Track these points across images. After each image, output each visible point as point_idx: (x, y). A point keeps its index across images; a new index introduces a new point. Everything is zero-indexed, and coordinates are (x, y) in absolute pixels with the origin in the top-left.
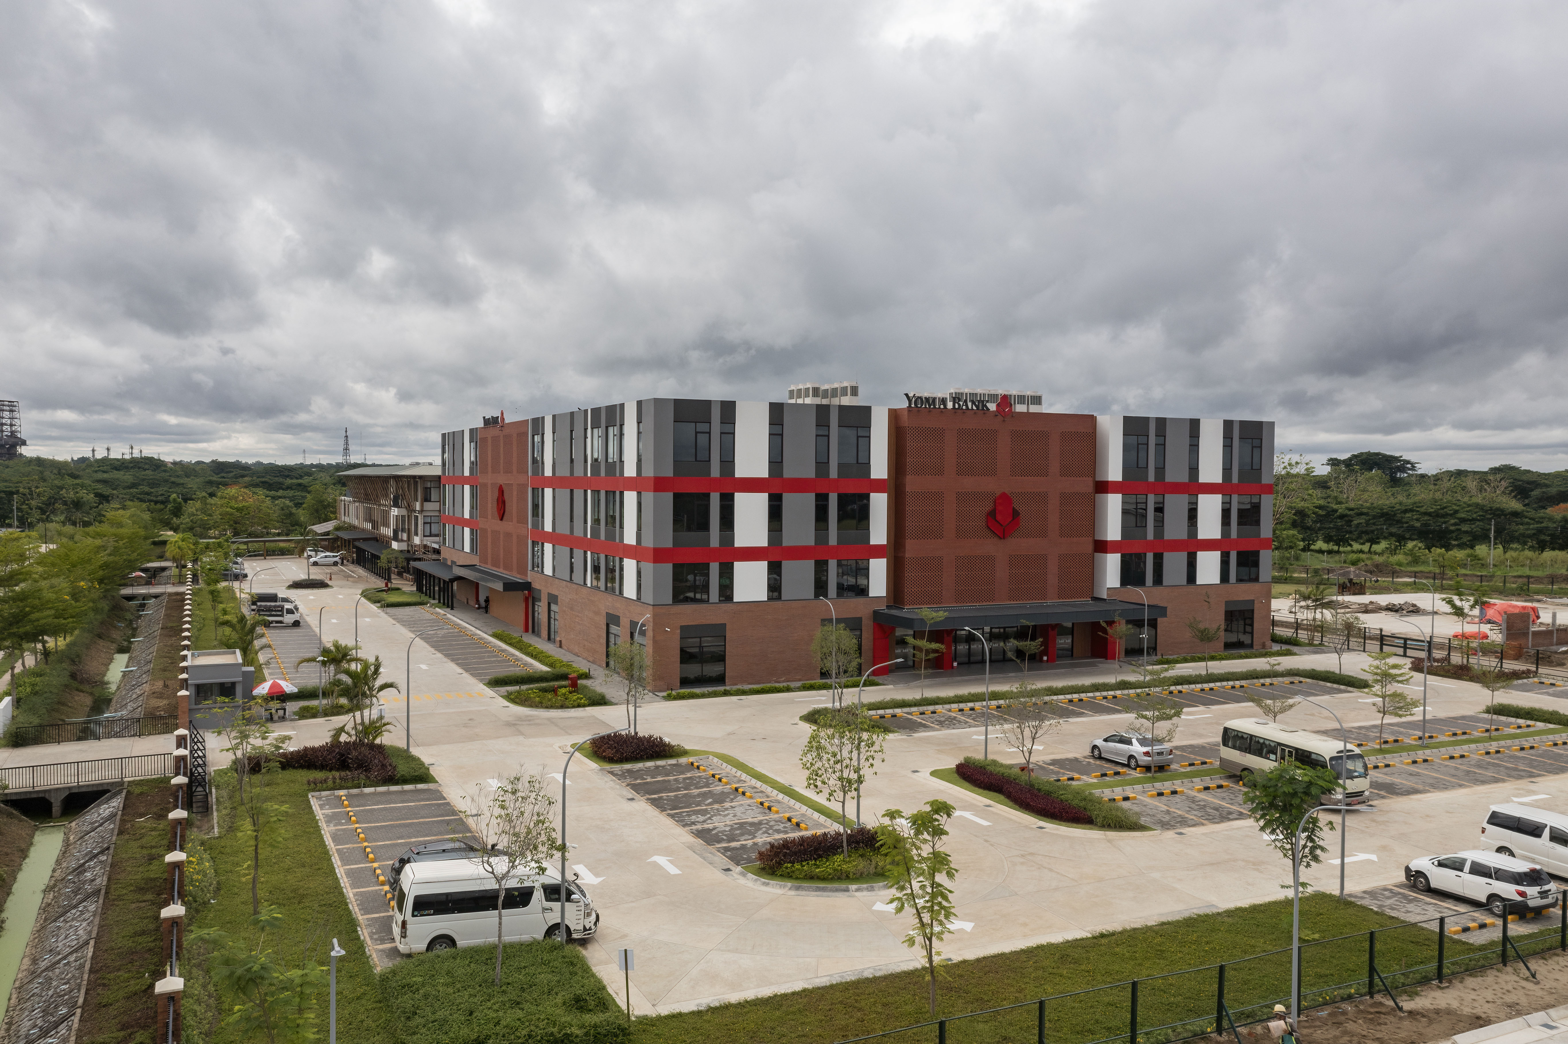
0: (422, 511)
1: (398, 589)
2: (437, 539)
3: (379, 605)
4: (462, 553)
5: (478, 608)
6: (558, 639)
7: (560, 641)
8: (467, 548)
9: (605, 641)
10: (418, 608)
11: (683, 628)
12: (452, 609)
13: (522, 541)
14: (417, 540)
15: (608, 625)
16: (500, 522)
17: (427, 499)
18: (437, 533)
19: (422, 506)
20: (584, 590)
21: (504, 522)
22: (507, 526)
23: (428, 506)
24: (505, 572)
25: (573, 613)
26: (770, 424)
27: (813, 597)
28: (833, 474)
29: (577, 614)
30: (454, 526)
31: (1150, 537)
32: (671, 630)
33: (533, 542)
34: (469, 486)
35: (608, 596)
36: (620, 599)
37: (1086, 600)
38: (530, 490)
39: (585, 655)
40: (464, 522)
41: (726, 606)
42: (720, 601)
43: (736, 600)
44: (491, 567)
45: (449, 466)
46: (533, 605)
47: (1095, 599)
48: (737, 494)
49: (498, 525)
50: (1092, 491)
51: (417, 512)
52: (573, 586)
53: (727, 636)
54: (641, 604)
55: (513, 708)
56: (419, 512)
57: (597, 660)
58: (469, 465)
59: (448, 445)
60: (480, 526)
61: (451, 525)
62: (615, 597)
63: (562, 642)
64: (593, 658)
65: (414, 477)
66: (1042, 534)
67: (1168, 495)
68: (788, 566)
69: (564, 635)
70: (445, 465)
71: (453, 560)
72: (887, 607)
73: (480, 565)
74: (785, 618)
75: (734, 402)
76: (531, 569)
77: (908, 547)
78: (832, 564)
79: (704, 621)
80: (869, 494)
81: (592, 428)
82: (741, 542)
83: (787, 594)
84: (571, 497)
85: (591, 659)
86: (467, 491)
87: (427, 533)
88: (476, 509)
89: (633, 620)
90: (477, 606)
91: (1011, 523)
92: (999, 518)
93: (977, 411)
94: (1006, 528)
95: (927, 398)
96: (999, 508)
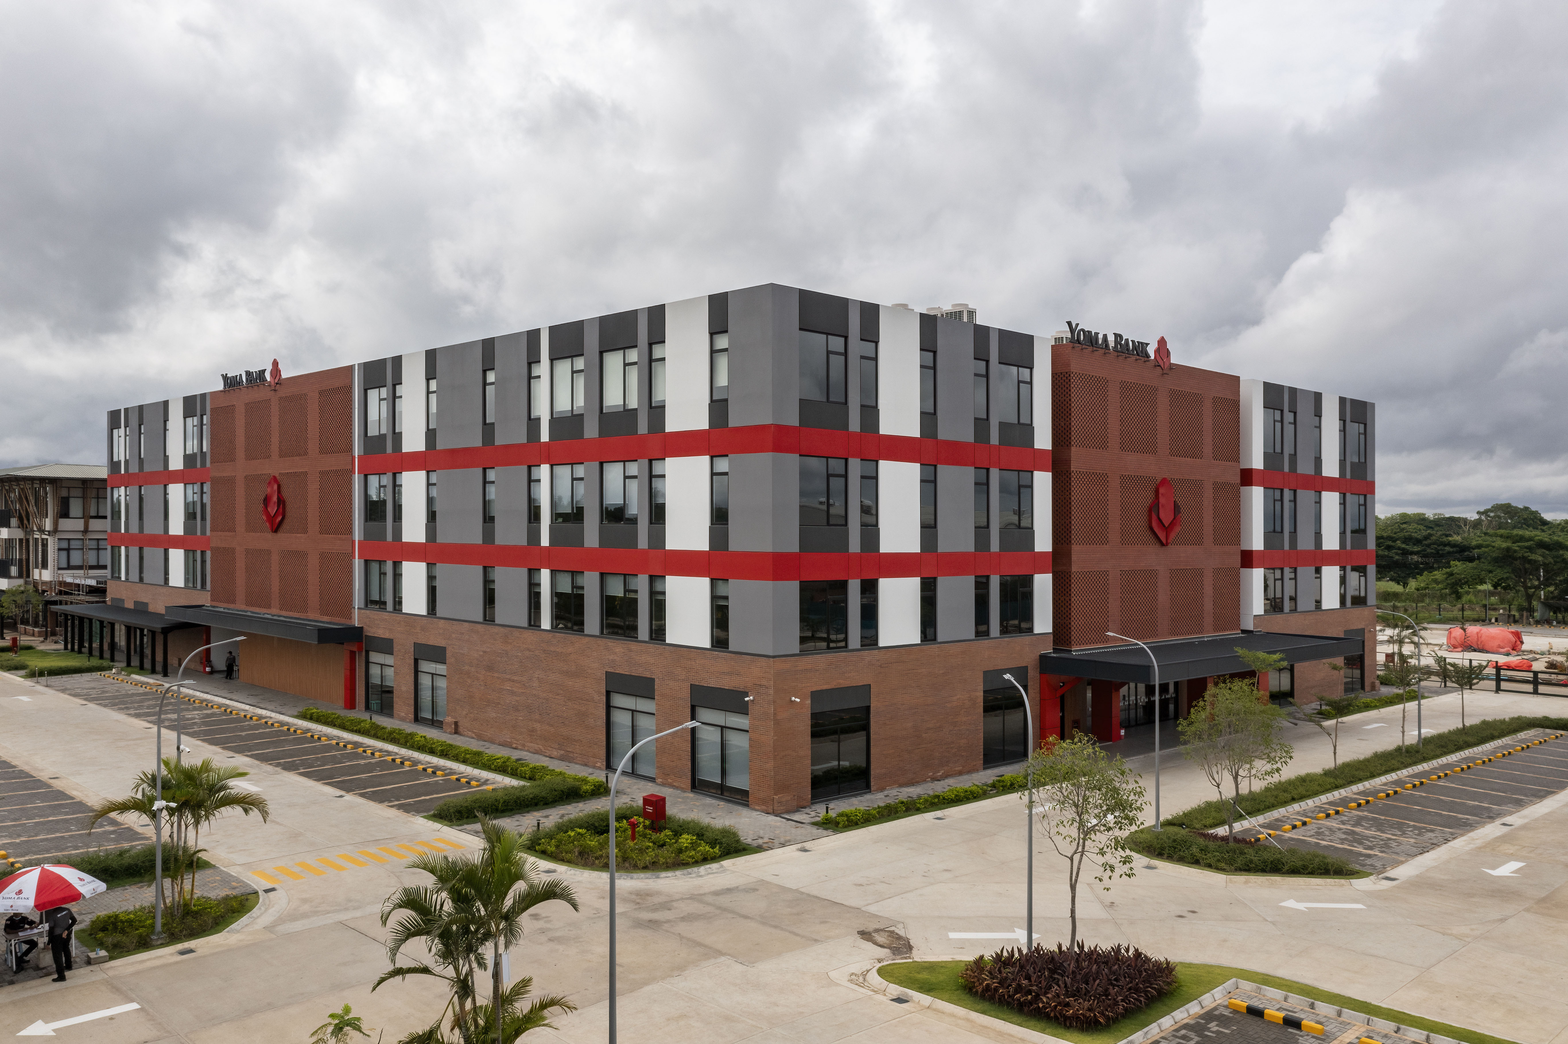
0: (55, 531)
1: (29, 648)
3: (23, 672)
4: (164, 590)
5: (212, 672)
6: (449, 719)
7: (456, 724)
8: (179, 581)
9: (602, 722)
10: (96, 675)
11: (816, 696)
12: (165, 674)
13: (335, 562)
14: (47, 575)
15: (608, 694)
16: (270, 535)
17: (64, 513)
19: (56, 524)
20: (529, 635)
21: (280, 535)
22: (286, 540)
23: (65, 524)
24: (284, 613)
25: (496, 675)
26: (921, 350)
27: (974, 637)
28: (994, 439)
29: (508, 677)
30: (141, 549)
31: (1287, 547)
32: (798, 700)
33: (367, 562)
34: (182, 485)
35: (610, 644)
36: (653, 648)
37: (1235, 633)
38: (357, 478)
39: (536, 746)
40: (168, 542)
41: (869, 655)
42: (862, 646)
43: (882, 643)
44: (243, 607)
45: (126, 462)
46: (367, 662)
47: (1243, 631)
48: (882, 463)
49: (266, 540)
50: (1239, 481)
51: (47, 533)
52: (496, 629)
53: (872, 705)
54: (733, 655)
55: (569, 873)
56: (50, 533)
57: (576, 755)
58: (182, 454)
59: (125, 427)
60: (213, 545)
61: (134, 551)
62: (633, 646)
63: (459, 724)
64: (562, 752)
65: (43, 480)
66: (1198, 541)
67: (1298, 491)
68: (944, 584)
69: (464, 713)
70: (115, 459)
71: (139, 600)
72: (1054, 649)
73: (214, 604)
74: (941, 672)
75: (878, 305)
76: (363, 606)
77: (1074, 557)
78: (995, 583)
79: (841, 681)
80: (1032, 472)
81: (552, 360)
82: (887, 546)
83: (943, 632)
84: (485, 482)
85: (555, 753)
86: (177, 493)
87: (65, 565)
88: (203, 518)
89: (702, 684)
90: (208, 669)
91: (1173, 524)
92: (1162, 515)
93: (1138, 357)
94: (1168, 530)
95: (1090, 332)
96: (1162, 500)
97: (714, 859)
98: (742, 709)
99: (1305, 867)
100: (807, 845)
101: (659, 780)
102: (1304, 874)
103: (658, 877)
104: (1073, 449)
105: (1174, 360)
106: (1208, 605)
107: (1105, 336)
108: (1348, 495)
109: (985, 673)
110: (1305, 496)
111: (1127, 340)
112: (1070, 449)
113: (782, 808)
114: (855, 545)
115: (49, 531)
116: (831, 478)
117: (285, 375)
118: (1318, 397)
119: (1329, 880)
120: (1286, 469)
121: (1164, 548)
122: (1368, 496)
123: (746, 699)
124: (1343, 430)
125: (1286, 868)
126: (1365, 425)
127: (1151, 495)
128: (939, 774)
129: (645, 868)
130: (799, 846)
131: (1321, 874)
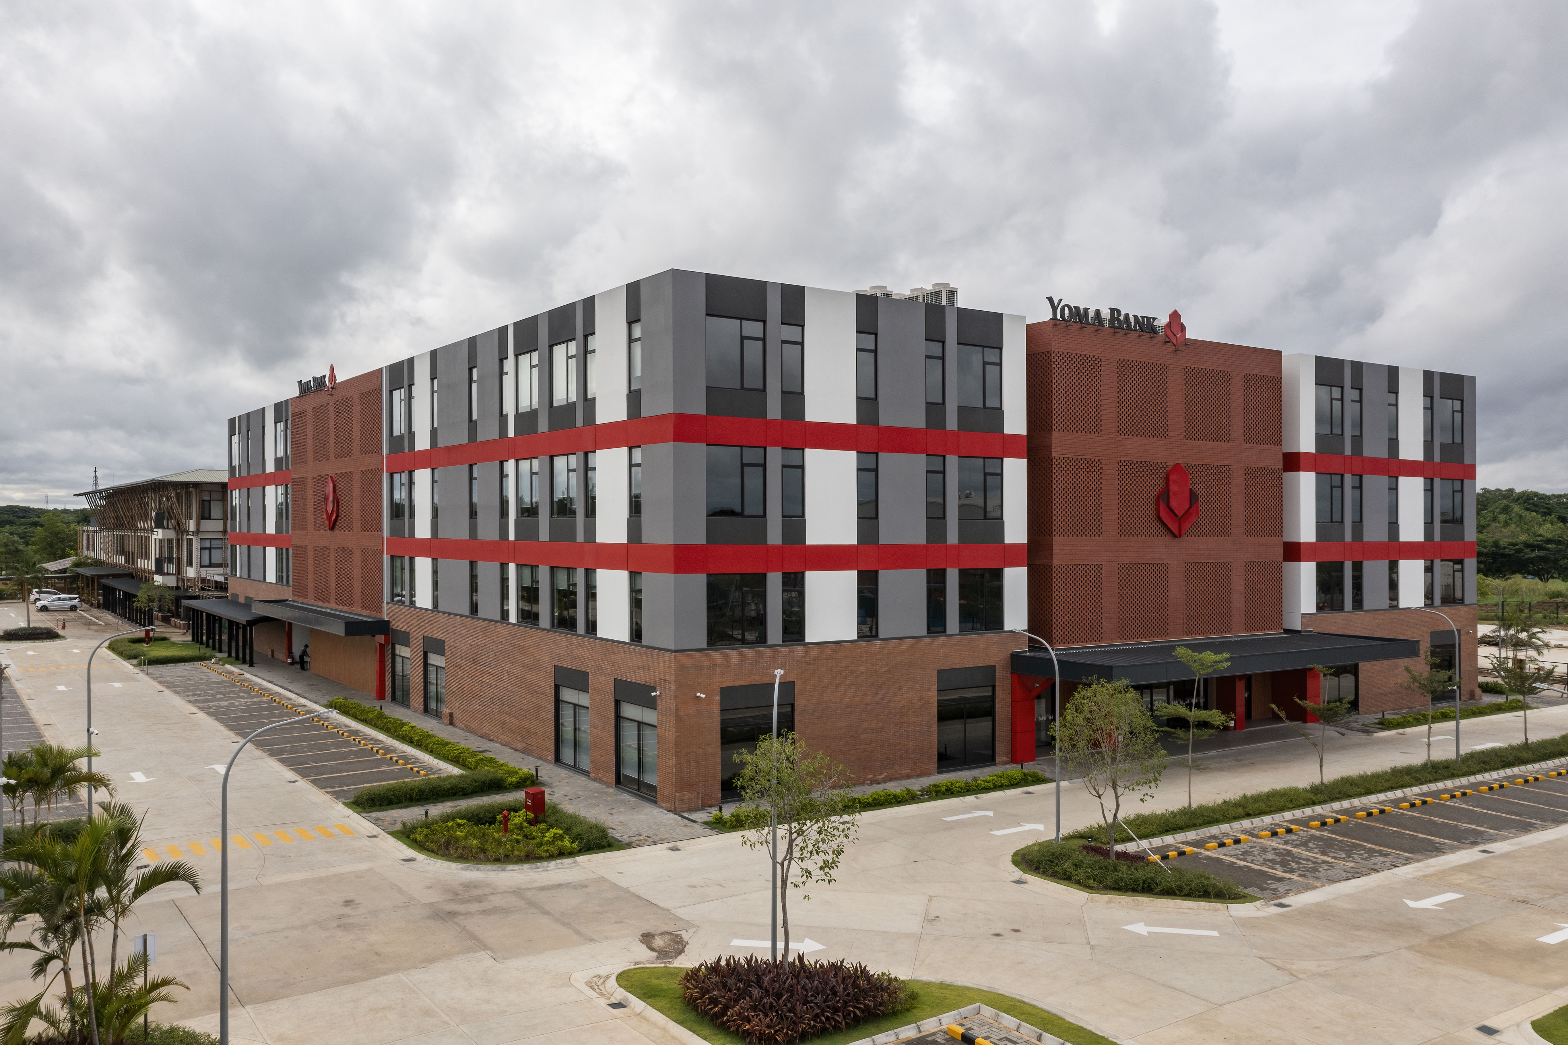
0: (198, 532)
1: (164, 639)
2: (220, 570)
3: (135, 662)
4: (263, 585)
6: (446, 710)
7: (451, 715)
8: (271, 577)
9: (551, 716)
10: (197, 664)
11: (726, 692)
12: (251, 665)
13: (372, 559)
14: (191, 572)
15: (557, 688)
16: (329, 533)
17: (205, 515)
18: (220, 561)
19: (198, 525)
20: (501, 629)
21: (335, 532)
22: (342, 538)
23: (206, 525)
24: (338, 607)
25: (478, 668)
26: (857, 332)
27: (926, 634)
28: (952, 424)
29: (486, 669)
30: (249, 547)
31: (1348, 538)
32: (703, 696)
33: (392, 557)
34: (274, 486)
35: (557, 638)
36: (587, 641)
37: (1278, 633)
38: (385, 476)
39: (506, 738)
40: (265, 540)
41: (793, 651)
42: (783, 641)
43: (808, 639)
44: (312, 602)
45: (240, 466)
46: (394, 655)
47: (1286, 631)
48: (807, 450)
49: (325, 538)
50: (1281, 467)
51: (191, 533)
52: (478, 623)
53: (796, 703)
54: (645, 649)
55: (425, 862)
56: (194, 533)
57: (534, 748)
58: (274, 457)
59: (239, 434)
60: (293, 543)
61: (245, 548)
62: (574, 640)
63: (454, 716)
64: (524, 745)
65: (186, 485)
66: (1224, 531)
67: (1365, 476)
68: (887, 578)
69: (458, 704)
70: (233, 465)
71: (248, 595)
72: (1029, 646)
73: (295, 598)
74: (884, 670)
75: (803, 289)
76: (389, 601)
77: (1056, 549)
78: (953, 577)
79: (759, 678)
80: (1002, 459)
81: (517, 356)
82: (815, 536)
83: (887, 626)
84: (471, 478)
85: (520, 746)
86: (273, 495)
87: (207, 562)
88: (287, 519)
89: (622, 678)
90: (289, 660)
91: (1187, 514)
92: (1174, 504)
93: (1141, 333)
94: (1181, 520)
95: (1077, 308)
96: (1174, 488)
97: (571, 854)
98: (651, 704)
99: (1180, 889)
100: (680, 844)
101: (592, 775)
102: (1180, 896)
103: (503, 870)
104: (1055, 434)
105: (1189, 335)
106: (1238, 602)
107: (1098, 312)
108: (1437, 481)
109: (940, 672)
110: (1375, 483)
111: (1127, 316)
112: (1051, 434)
113: (683, 806)
114: (774, 536)
115: (193, 532)
116: (745, 468)
117: (340, 379)
118: (1393, 373)
119: (1203, 904)
120: (1348, 452)
121: (1177, 539)
122: (1466, 481)
123: (653, 694)
124: (1430, 408)
125: (1159, 888)
126: (1462, 401)
127: (1161, 484)
128: (880, 777)
129: (497, 860)
130: (671, 845)
131: (1200, 897)
